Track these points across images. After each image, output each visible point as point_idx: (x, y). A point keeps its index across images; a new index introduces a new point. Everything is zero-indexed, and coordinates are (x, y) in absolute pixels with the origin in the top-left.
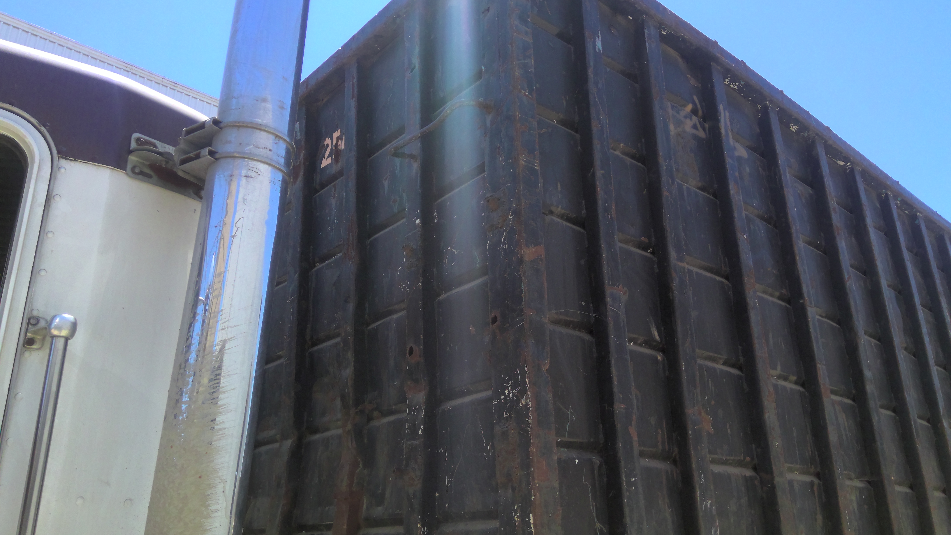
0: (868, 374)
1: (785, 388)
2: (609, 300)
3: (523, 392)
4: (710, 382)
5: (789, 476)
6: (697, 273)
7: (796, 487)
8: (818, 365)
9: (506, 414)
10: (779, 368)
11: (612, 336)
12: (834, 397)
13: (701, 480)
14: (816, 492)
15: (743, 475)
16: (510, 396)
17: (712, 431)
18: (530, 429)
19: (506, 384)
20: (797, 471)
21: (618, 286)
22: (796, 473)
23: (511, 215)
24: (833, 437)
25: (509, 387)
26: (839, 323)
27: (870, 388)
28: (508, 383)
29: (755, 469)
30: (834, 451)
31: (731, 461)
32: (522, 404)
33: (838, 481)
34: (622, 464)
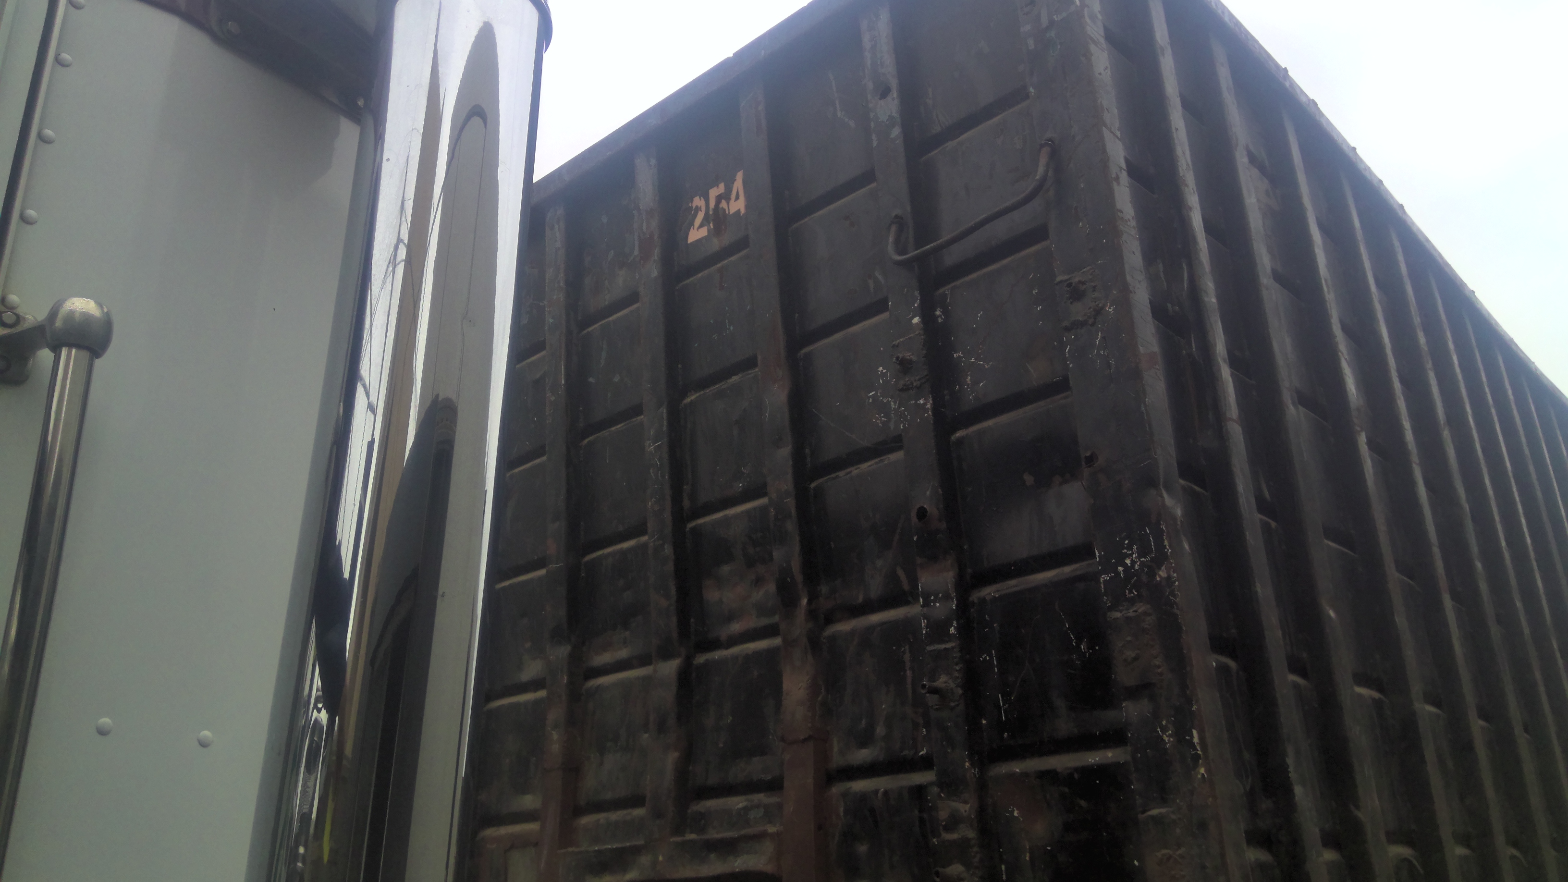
3: (1161, 559)
9: (1131, 592)
16: (1136, 567)
18: (1178, 612)
19: (1126, 551)
23: (1110, 306)
25: (1133, 554)
28: (1130, 549)
32: (1160, 576)
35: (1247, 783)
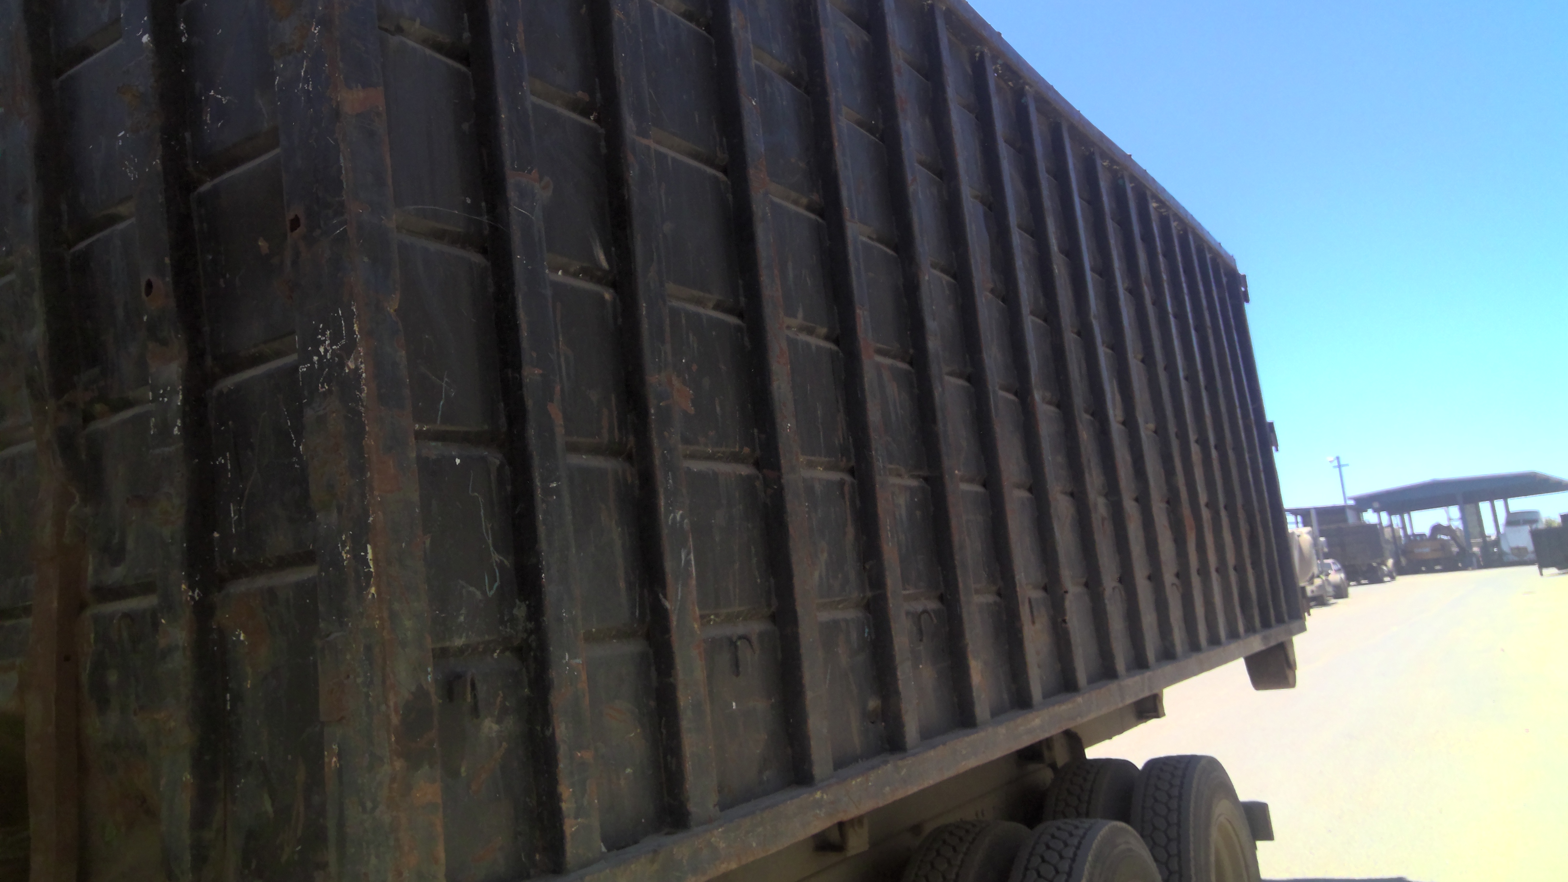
0: (932, 325)
1: (808, 345)
2: (512, 194)
3: (349, 349)
4: (691, 336)
5: (807, 473)
6: (674, 160)
7: (818, 487)
8: (858, 311)
9: (323, 387)
10: (800, 315)
11: (519, 257)
12: (879, 359)
13: (667, 481)
14: (847, 497)
15: (738, 473)
16: (329, 357)
17: (692, 410)
18: (362, 409)
19: (320, 336)
20: (821, 467)
21: (530, 172)
22: (819, 468)
23: (317, 26)
24: (874, 415)
25: (325, 340)
26: (896, 249)
27: (933, 344)
28: (324, 335)
29: (757, 464)
30: (873, 435)
31: (719, 454)
32: (349, 368)
33: (878, 479)
34: (536, 461)
35: (491, 589)
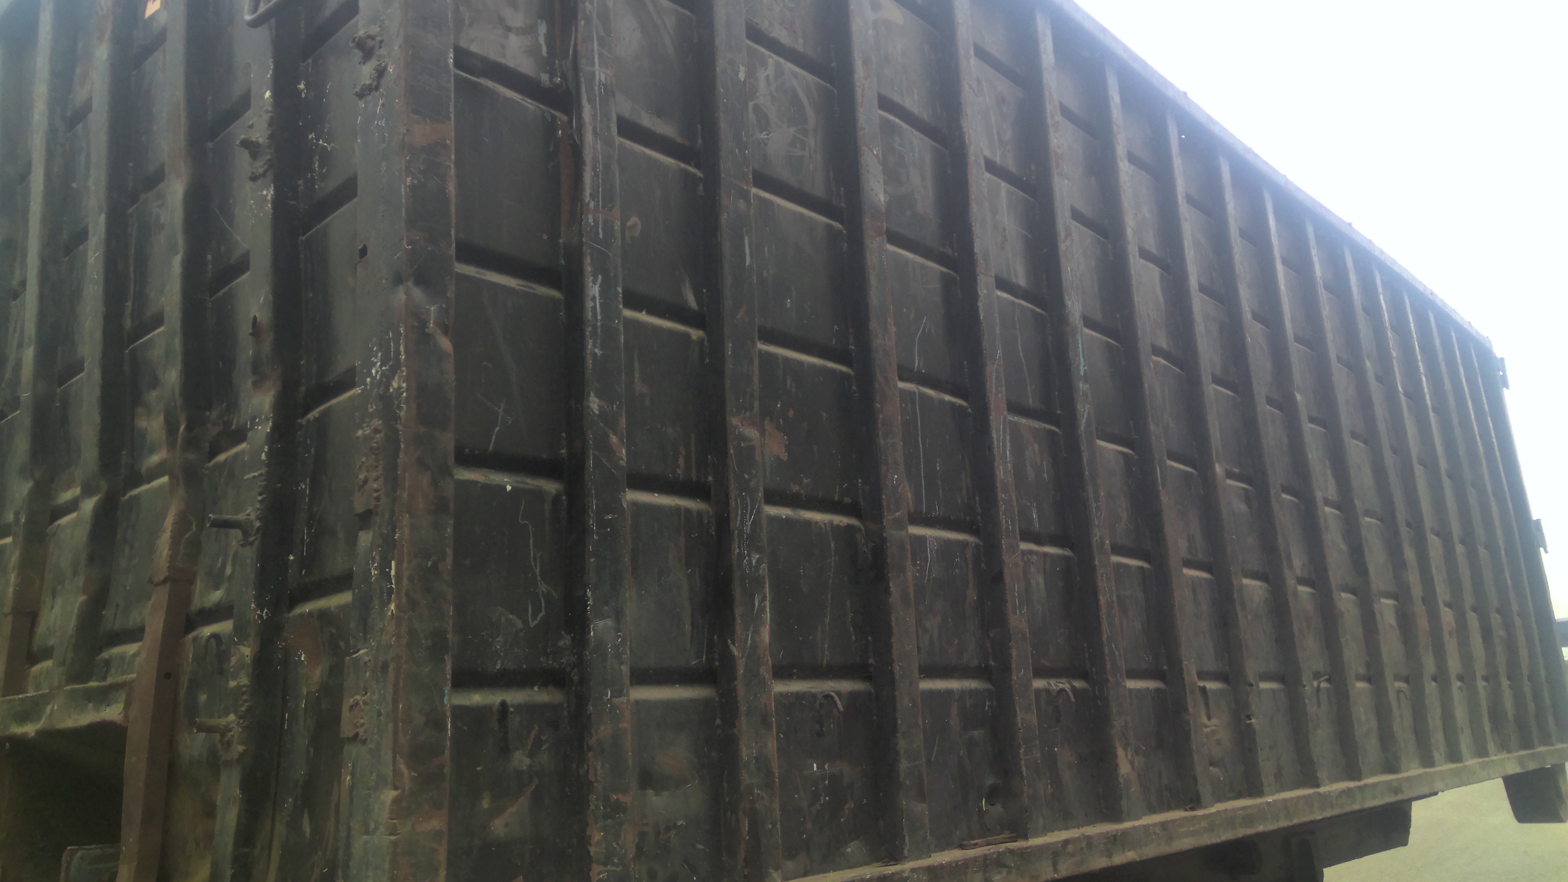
1: (928, 398)
3: (395, 368)
4: (789, 380)
5: (915, 531)
6: (779, 206)
7: (933, 546)
8: (989, 366)
9: (371, 406)
12: (1013, 418)
13: (744, 524)
14: (970, 561)
15: (833, 522)
16: (379, 377)
18: (400, 428)
19: (373, 359)
21: (611, 210)
23: (392, 65)
25: (378, 362)
26: (1043, 306)
28: (376, 357)
29: (859, 516)
30: (1002, 495)
31: (812, 502)
32: (393, 387)
33: (1005, 541)
34: (592, 491)
35: (534, 617)
